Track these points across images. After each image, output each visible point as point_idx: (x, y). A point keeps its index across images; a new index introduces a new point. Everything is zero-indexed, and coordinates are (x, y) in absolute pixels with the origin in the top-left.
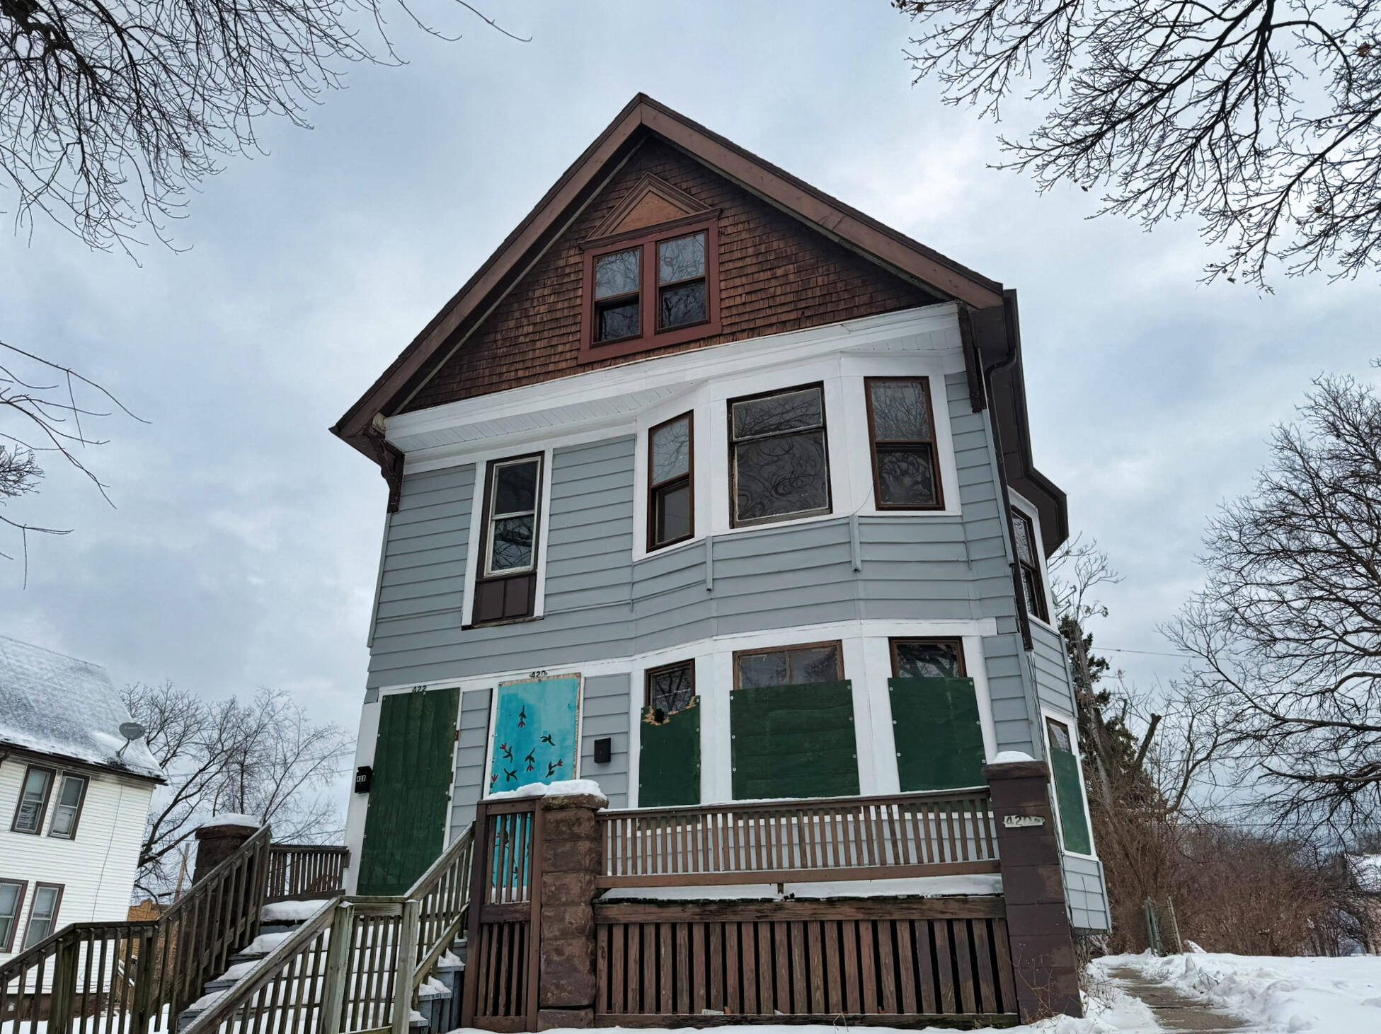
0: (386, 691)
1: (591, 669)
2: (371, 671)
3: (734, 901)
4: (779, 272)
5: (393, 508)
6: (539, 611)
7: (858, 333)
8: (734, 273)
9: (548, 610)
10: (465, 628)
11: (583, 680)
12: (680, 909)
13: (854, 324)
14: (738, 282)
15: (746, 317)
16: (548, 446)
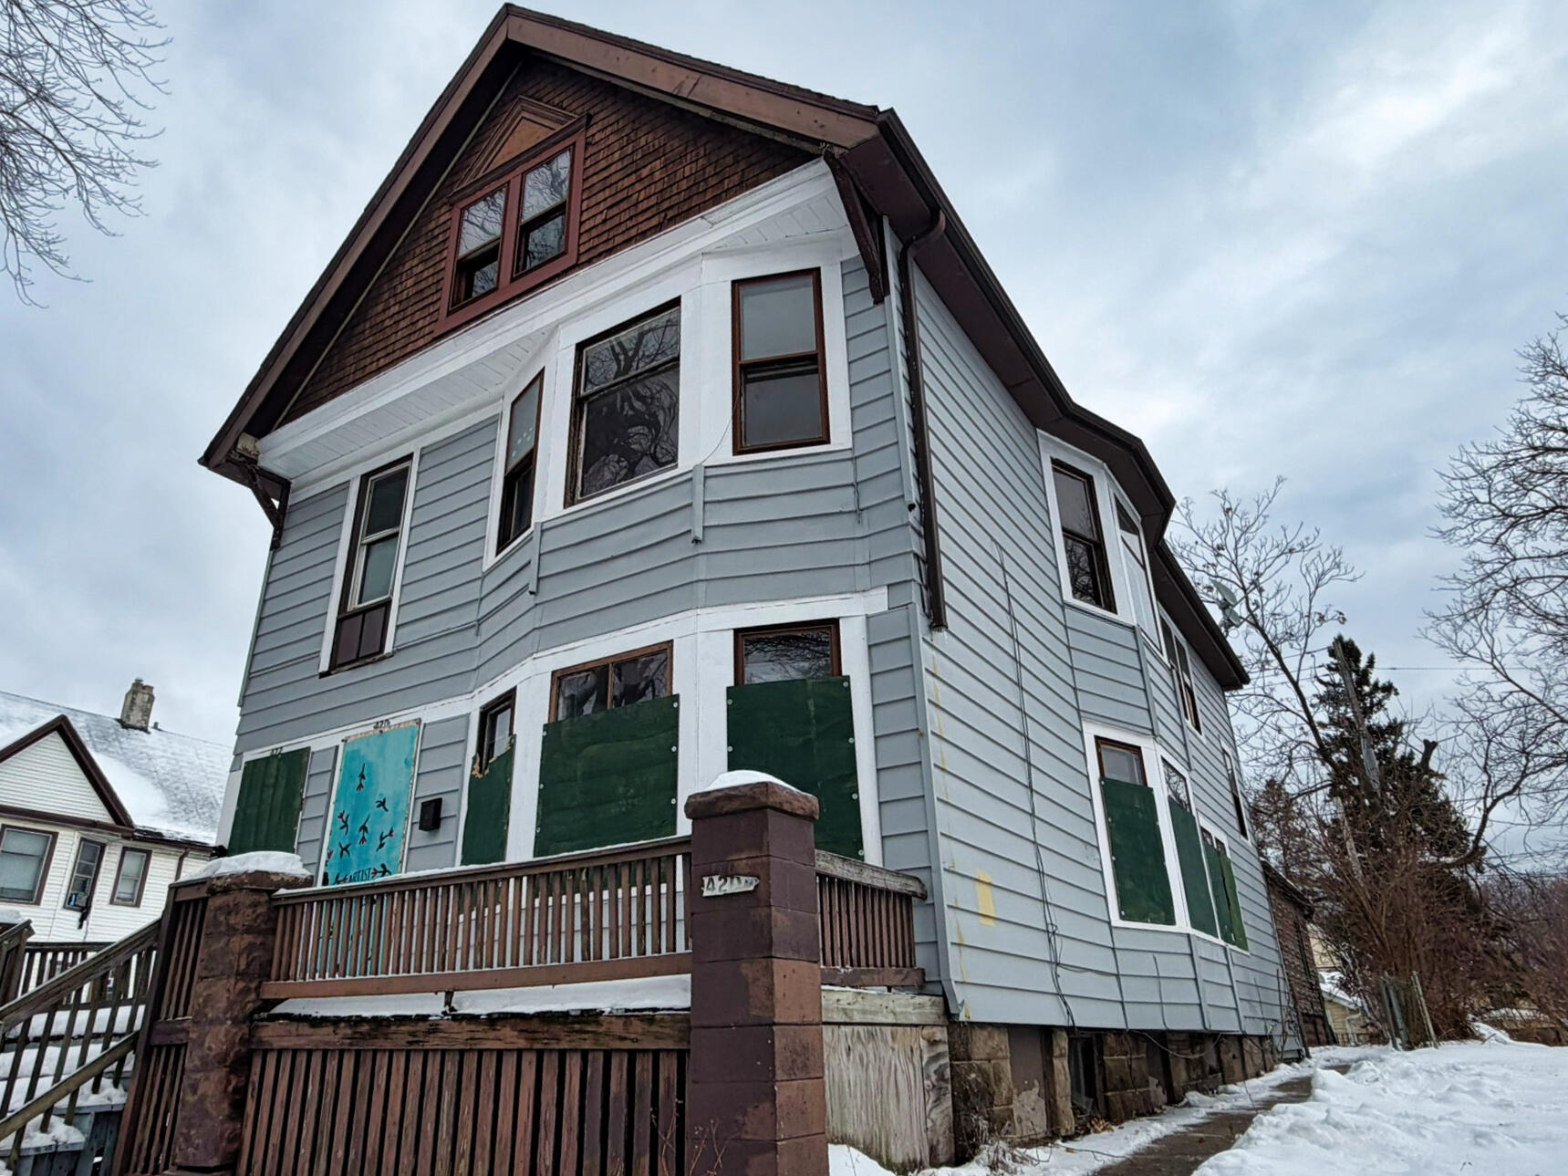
0: (249, 756)
1: (431, 713)
2: (240, 734)
3: (387, 1019)
4: (645, 172)
5: (275, 546)
6: (388, 649)
7: (721, 224)
8: (598, 187)
9: (397, 644)
10: (323, 675)
11: (422, 727)
12: (330, 1029)
13: (717, 213)
14: (601, 196)
15: (604, 237)
16: (414, 447)
